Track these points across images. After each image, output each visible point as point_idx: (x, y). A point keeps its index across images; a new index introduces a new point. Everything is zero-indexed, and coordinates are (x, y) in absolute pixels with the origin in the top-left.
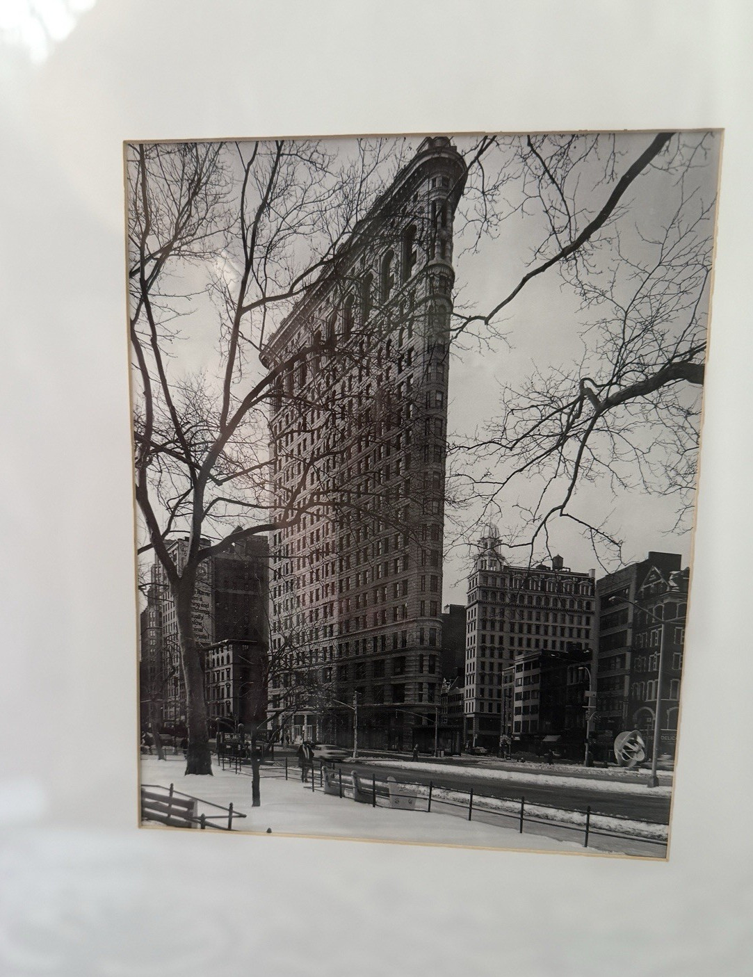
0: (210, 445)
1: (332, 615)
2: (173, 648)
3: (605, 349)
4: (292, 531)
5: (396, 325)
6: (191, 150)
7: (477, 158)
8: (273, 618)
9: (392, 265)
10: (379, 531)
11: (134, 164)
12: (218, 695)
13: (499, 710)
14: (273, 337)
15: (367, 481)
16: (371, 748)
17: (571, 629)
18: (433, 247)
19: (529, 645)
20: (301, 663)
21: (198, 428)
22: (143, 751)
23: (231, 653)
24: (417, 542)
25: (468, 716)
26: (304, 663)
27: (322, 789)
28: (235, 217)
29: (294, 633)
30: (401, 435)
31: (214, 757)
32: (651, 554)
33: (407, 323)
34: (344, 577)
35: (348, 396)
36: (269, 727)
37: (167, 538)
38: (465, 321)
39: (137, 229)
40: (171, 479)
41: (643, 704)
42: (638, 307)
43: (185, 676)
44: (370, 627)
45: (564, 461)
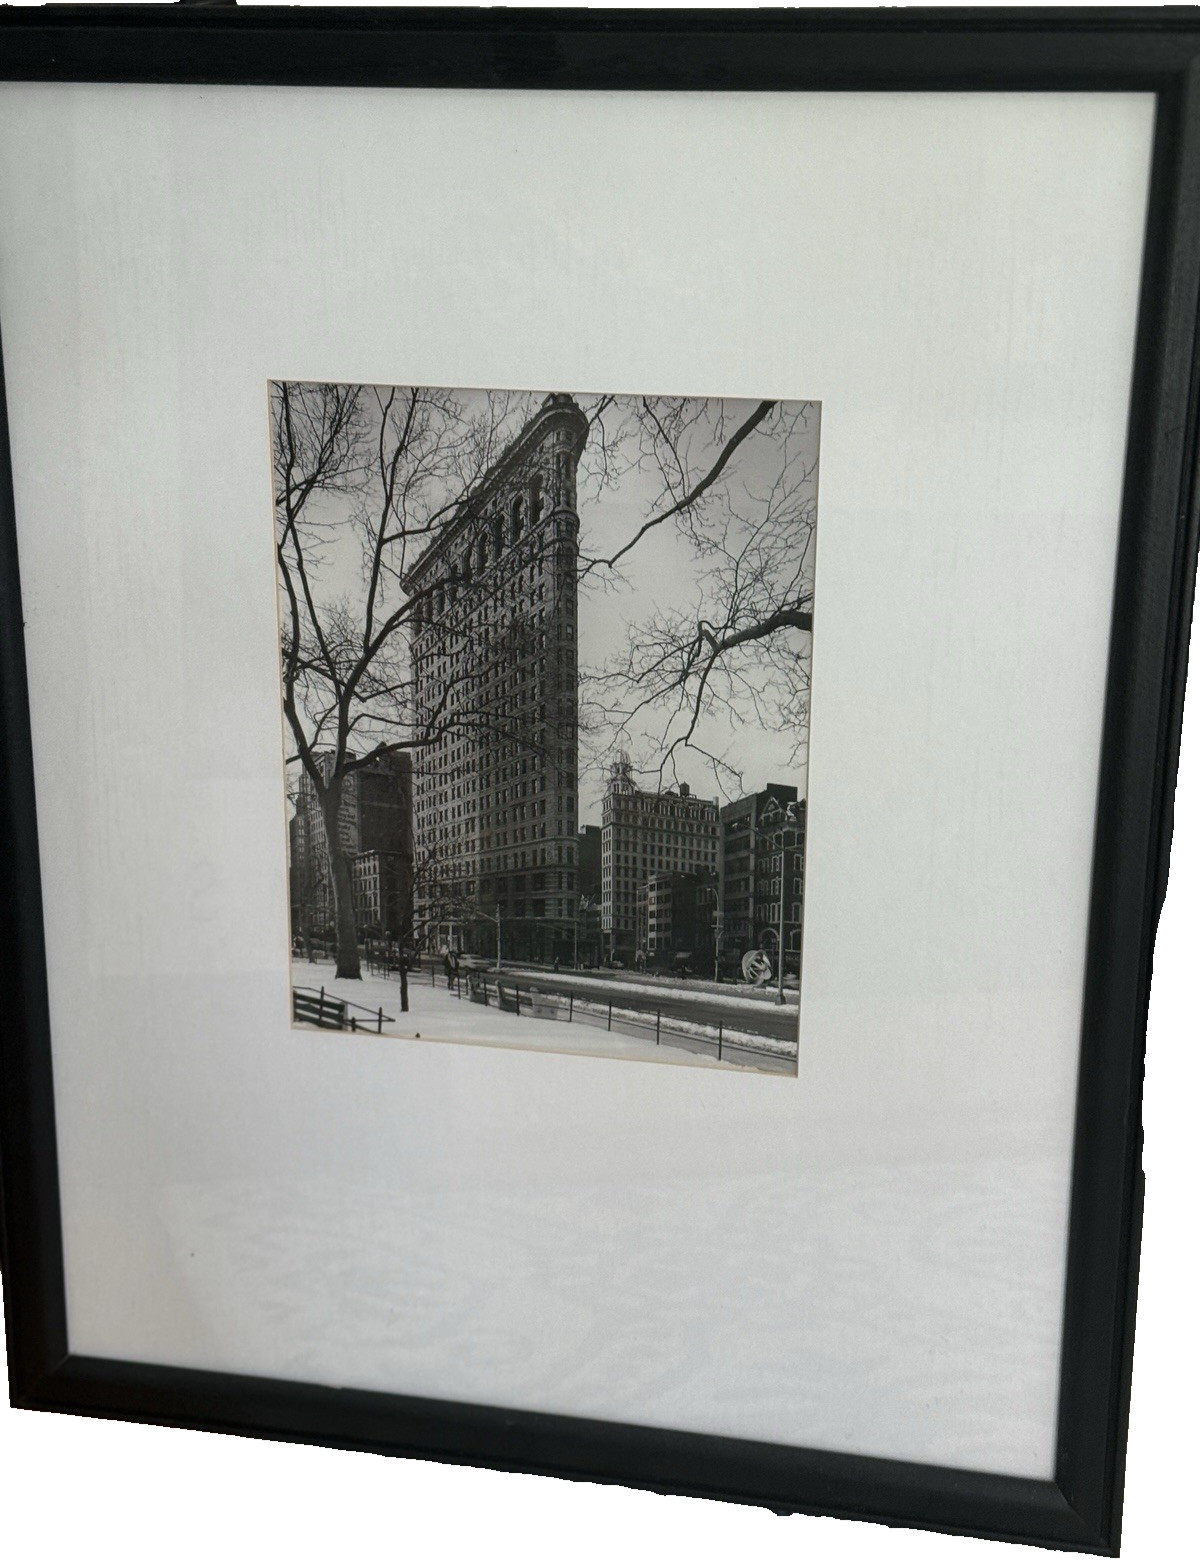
0: (354, 664)
1: (473, 831)
2: (321, 856)
3: (720, 595)
4: (434, 749)
5: (527, 563)
6: (331, 390)
7: (597, 415)
8: (417, 832)
9: (522, 509)
10: (517, 751)
11: (278, 400)
12: (366, 903)
13: (634, 927)
14: (412, 567)
15: (504, 705)
16: (513, 959)
17: (699, 853)
18: (558, 495)
19: (660, 866)
20: (445, 875)
21: (343, 648)
22: (295, 954)
23: (377, 864)
24: (553, 764)
25: (606, 932)
26: (448, 875)
27: (468, 997)
28: (375, 456)
29: (438, 846)
30: (535, 663)
31: (363, 963)
32: (769, 785)
33: (538, 562)
34: (484, 795)
35: (485, 625)
36: (416, 936)
37: (314, 750)
38: (590, 563)
39: (283, 460)
40: (318, 695)
41: (767, 925)
42: (748, 559)
43: (334, 884)
44: (510, 843)
45: (688, 695)
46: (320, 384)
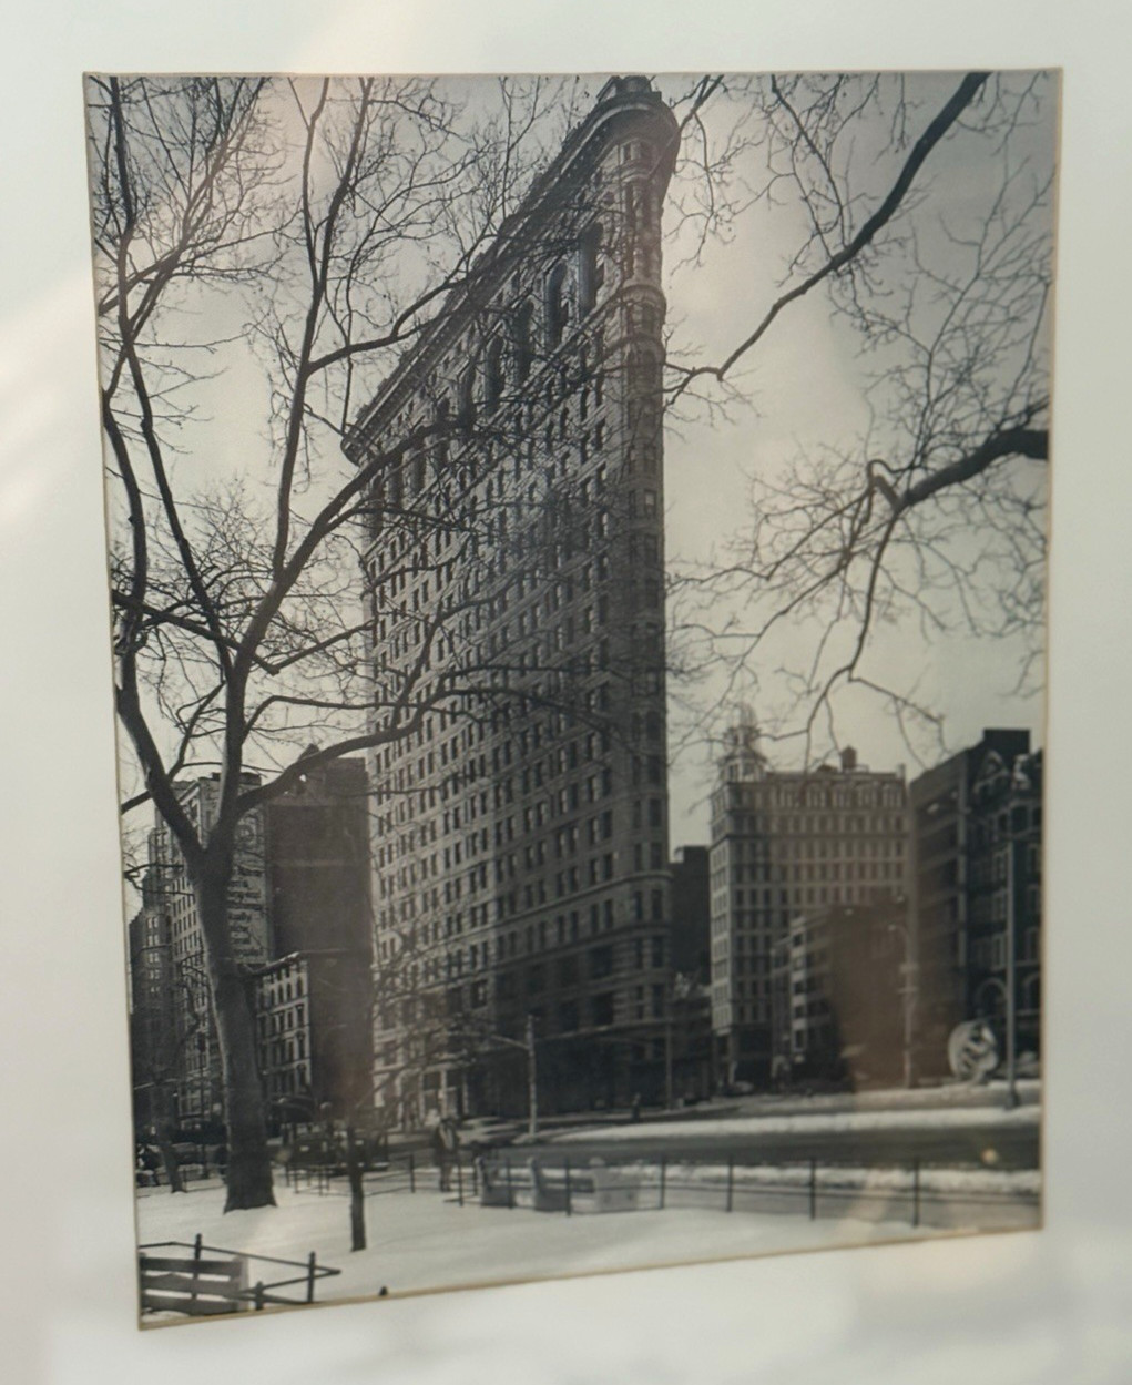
1: (483, 886)
2: (194, 981)
3: (902, 413)
4: (409, 745)
5: (575, 385)
6: (206, 89)
7: (693, 111)
8: (380, 904)
9: (565, 288)
10: (559, 730)
11: (100, 111)
12: (283, 1056)
13: (768, 1014)
14: (365, 410)
15: (535, 648)
16: (556, 1112)
17: (874, 866)
18: (630, 258)
19: (811, 899)
20: (431, 978)
21: (233, 576)
22: (141, 1181)
23: (304, 976)
24: (623, 745)
25: (720, 1033)
26: (437, 976)
27: (478, 1199)
28: (293, 209)
29: (419, 926)
30: (590, 565)
31: (278, 1172)
32: (989, 734)
33: (594, 382)
34: (503, 818)
35: (499, 505)
36: (379, 1101)
37: (178, 778)
38: (685, 376)
39: (110, 226)
40: (184, 672)
41: (987, 974)
42: (948, 346)
43: (220, 1032)
44: (551, 899)
45: (851, 593)
46: (184, 79)
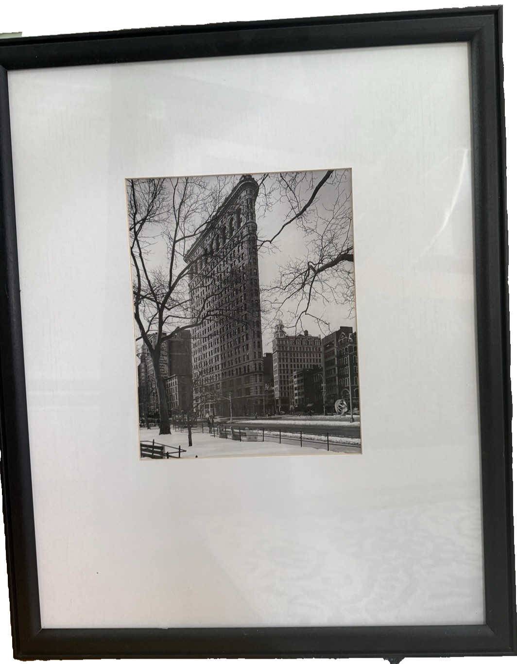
1: (218, 361)
2: (152, 380)
3: (316, 251)
4: (200, 327)
5: (236, 245)
6: (152, 181)
7: (262, 182)
8: (194, 364)
9: (233, 223)
10: (235, 325)
11: (129, 187)
12: (172, 399)
13: (288, 395)
14: (189, 251)
15: (229, 305)
16: (238, 416)
17: (314, 359)
18: (248, 215)
19: (298, 367)
20: (206, 382)
21: (160, 288)
22: (141, 426)
23: (177, 380)
24: (251, 328)
25: (277, 399)
26: (208, 382)
27: (219, 436)
28: (171, 207)
29: (203, 369)
30: (242, 286)
31: (171, 426)
32: (341, 327)
33: (241, 244)
34: (222, 345)
35: (220, 272)
36: (195, 411)
37: (148, 333)
38: (262, 242)
39: (132, 212)
40: (149, 309)
41: (344, 388)
42: (326, 234)
43: (158, 392)
44: (234, 364)
45: (305, 293)
46: (147, 179)
